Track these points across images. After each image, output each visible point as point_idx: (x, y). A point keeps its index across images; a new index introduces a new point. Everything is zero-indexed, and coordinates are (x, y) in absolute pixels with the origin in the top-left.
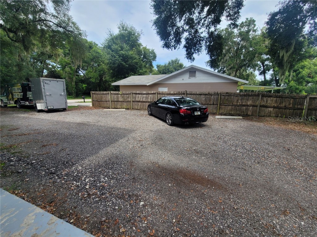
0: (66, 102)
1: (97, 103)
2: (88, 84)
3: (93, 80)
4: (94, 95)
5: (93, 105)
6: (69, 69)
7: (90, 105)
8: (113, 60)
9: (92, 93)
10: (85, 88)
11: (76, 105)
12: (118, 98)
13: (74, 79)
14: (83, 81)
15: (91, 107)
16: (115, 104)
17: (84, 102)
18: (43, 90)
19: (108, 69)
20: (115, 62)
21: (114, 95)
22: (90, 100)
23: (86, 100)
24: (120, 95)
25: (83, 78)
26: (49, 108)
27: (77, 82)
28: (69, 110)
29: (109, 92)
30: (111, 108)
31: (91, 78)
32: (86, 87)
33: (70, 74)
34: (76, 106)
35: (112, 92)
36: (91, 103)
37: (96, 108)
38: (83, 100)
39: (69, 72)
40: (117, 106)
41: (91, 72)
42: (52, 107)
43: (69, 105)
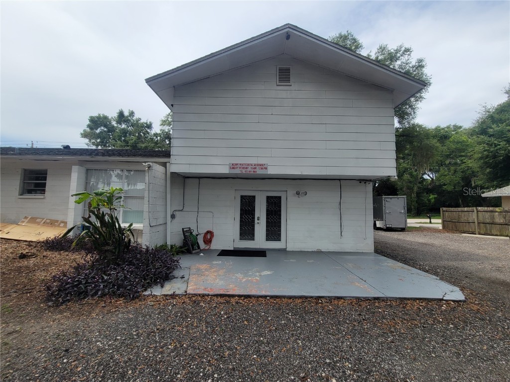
0: (406, 221)
1: (450, 225)
2: (439, 194)
3: (449, 188)
4: (447, 214)
5: (444, 227)
6: (408, 176)
7: (440, 227)
8: (492, 152)
9: (442, 209)
10: (433, 200)
11: (418, 225)
12: (493, 218)
13: (415, 189)
14: (429, 191)
15: (440, 230)
16: (487, 228)
17: (430, 222)
18: (384, 208)
19: (481, 167)
20: (498, 153)
21: (484, 213)
22: (440, 221)
23: (433, 221)
24: (497, 213)
25: (430, 187)
26: (388, 226)
27: (420, 193)
28: (408, 231)
29: (475, 208)
30: (477, 233)
31: (445, 185)
32: (435, 198)
33: (410, 182)
34: (418, 228)
35: (479, 208)
36: (441, 225)
37: (448, 232)
38: (428, 220)
39: (409, 180)
40: (491, 232)
41: (446, 176)
42: (391, 226)
43: (408, 225)
